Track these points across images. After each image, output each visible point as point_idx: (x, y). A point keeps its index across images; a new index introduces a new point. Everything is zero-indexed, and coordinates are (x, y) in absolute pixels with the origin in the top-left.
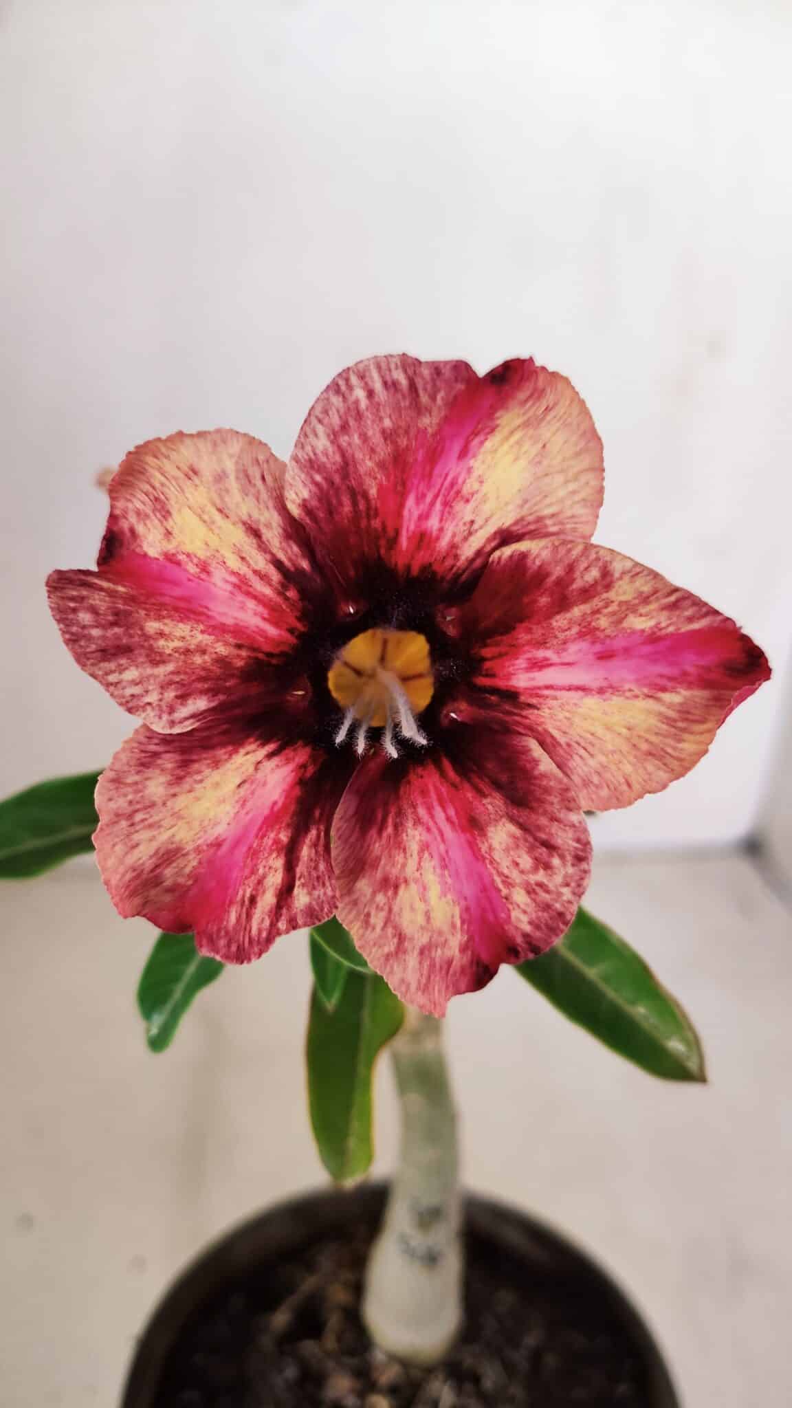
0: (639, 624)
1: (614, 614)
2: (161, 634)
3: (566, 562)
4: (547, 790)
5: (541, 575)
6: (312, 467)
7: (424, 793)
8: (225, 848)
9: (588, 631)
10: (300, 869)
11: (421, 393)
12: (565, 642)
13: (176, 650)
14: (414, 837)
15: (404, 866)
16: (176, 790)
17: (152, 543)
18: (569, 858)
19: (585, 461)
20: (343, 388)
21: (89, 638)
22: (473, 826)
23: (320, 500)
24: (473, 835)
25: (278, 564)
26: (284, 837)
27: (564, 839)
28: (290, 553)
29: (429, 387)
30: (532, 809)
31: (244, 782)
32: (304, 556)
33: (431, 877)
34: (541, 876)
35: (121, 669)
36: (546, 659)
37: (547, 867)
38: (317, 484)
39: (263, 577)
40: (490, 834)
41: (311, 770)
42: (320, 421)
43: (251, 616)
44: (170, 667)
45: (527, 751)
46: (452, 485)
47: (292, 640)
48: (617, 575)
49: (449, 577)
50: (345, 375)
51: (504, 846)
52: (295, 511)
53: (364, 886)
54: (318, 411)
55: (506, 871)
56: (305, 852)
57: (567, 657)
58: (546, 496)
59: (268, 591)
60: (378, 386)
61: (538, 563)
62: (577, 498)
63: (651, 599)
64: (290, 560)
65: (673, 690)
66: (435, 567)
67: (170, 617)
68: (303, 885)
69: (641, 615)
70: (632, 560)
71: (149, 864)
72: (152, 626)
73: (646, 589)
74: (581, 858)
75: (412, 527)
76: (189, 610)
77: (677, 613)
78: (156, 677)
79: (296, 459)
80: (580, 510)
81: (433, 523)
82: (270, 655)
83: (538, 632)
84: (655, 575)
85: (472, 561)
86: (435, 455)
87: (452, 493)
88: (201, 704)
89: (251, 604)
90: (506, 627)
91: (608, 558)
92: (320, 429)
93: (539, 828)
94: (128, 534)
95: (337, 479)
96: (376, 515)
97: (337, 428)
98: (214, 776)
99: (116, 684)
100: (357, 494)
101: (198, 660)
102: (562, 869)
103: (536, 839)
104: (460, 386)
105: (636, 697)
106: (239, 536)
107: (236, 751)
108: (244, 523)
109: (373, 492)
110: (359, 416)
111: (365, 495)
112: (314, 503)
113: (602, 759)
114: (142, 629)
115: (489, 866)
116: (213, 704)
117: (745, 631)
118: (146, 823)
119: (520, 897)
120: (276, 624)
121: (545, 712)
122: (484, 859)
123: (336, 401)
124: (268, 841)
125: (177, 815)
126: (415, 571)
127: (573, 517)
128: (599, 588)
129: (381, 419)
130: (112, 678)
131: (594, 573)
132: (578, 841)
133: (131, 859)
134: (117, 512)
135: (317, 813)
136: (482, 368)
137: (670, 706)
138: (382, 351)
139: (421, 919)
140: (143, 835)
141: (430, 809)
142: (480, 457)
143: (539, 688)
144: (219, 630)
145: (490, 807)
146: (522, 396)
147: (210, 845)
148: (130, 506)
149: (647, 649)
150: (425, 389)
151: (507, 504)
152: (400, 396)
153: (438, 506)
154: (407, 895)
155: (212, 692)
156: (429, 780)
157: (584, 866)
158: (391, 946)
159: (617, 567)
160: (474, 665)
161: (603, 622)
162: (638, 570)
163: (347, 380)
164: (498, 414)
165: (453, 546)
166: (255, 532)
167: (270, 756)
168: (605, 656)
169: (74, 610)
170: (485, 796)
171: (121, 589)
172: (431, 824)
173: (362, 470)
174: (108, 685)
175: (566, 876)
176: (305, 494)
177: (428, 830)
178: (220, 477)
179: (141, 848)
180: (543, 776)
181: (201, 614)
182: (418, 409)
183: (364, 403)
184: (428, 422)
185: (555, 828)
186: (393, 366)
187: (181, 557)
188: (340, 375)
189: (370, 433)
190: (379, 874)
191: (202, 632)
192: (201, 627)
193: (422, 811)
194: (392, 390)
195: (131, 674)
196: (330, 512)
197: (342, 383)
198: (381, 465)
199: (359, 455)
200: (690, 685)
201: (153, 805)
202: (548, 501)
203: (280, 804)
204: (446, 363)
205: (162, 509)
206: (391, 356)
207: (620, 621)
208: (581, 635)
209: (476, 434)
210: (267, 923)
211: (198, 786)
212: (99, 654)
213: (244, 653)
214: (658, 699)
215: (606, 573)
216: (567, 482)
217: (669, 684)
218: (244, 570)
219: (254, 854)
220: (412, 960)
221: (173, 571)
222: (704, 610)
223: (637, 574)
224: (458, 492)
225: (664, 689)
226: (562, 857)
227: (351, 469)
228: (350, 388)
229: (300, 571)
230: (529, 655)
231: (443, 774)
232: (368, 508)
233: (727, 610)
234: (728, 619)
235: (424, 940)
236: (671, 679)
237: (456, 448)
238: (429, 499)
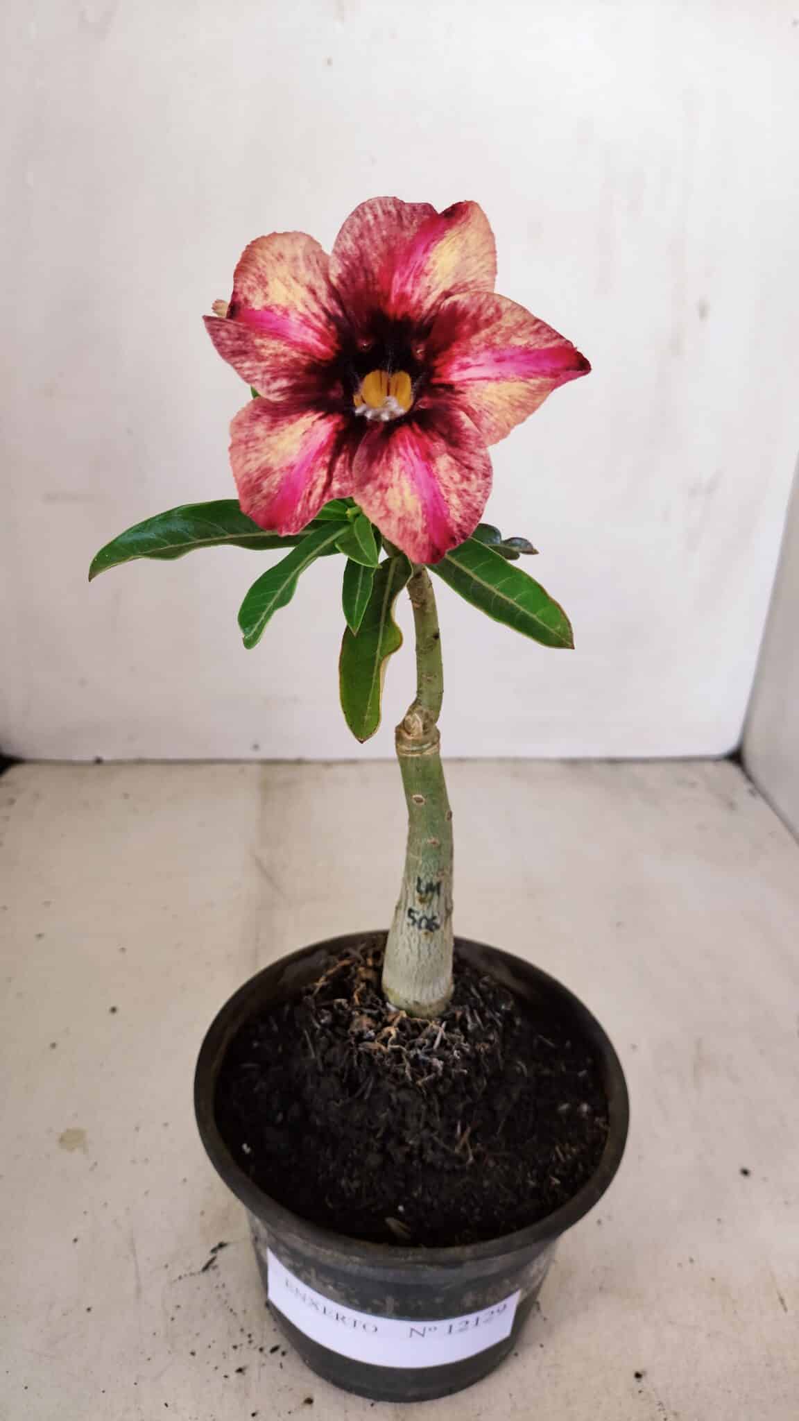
0: (519, 341)
1: (502, 335)
2: (263, 346)
3: (478, 305)
4: (468, 437)
5: (465, 313)
6: (343, 257)
7: (403, 440)
8: (296, 469)
9: (490, 346)
10: (336, 473)
11: (404, 218)
12: (478, 352)
13: (271, 355)
14: (396, 463)
15: (391, 478)
16: (270, 433)
17: (257, 303)
18: (480, 475)
19: (487, 249)
20: (361, 214)
21: (226, 346)
22: (428, 458)
23: (348, 274)
24: (429, 463)
25: (325, 310)
26: (327, 459)
27: (477, 464)
28: (331, 305)
29: (409, 216)
30: (461, 448)
31: (306, 432)
32: (339, 308)
33: (406, 483)
34: (465, 485)
35: (243, 362)
36: (468, 363)
37: (468, 479)
38: (346, 266)
39: (317, 317)
40: (437, 462)
41: (341, 428)
42: (348, 232)
43: (311, 338)
44: (267, 363)
45: (458, 417)
46: (420, 266)
47: (333, 354)
48: (504, 310)
49: (418, 320)
50: (362, 206)
51: (445, 468)
52: (334, 281)
53: (369, 488)
54: (347, 226)
55: (446, 483)
56: (339, 465)
57: (480, 361)
58: (467, 270)
59: (319, 325)
60: (380, 212)
61: (463, 306)
62: (484, 270)
63: (524, 326)
64: (332, 308)
65: (536, 378)
66: (410, 314)
67: (267, 337)
68: (337, 480)
69: (519, 337)
70: (511, 301)
71: (255, 475)
72: (258, 342)
73: (520, 319)
74: (487, 474)
75: (397, 290)
76: (278, 334)
77: (539, 336)
78: (260, 367)
79: (335, 252)
80: (487, 278)
81: (409, 288)
82: (320, 360)
83: (463, 345)
84: (524, 310)
85: (430, 310)
86: (410, 251)
87: (419, 272)
88: (283, 383)
89: (311, 332)
90: (447, 345)
91: (499, 301)
92: (348, 236)
93: (464, 458)
94: (243, 302)
95: (357, 263)
96: (378, 283)
97: (357, 236)
98: (291, 428)
99: (240, 368)
100: (367, 271)
101: (282, 360)
102: (476, 481)
103: (462, 464)
104: (426, 217)
105: (515, 381)
106: (303, 293)
107: (301, 416)
108: (307, 286)
109: (376, 270)
110: (369, 229)
111: (373, 273)
112: (344, 276)
113: (496, 416)
114: (253, 342)
115: (438, 481)
116: (290, 384)
117: (579, 350)
118: (254, 449)
119: (454, 500)
120: (324, 343)
121: (468, 395)
122: (434, 476)
123: (357, 221)
124: (319, 462)
125: (271, 447)
126: (399, 317)
127: (483, 282)
128: (495, 319)
129: (381, 230)
130: (238, 365)
131: (492, 311)
132: (485, 465)
133: (247, 467)
134: (237, 290)
135: (345, 447)
136: (440, 208)
137: (534, 385)
138: (382, 195)
139: (399, 503)
140: (253, 456)
141: (405, 448)
142: (435, 251)
143: (465, 380)
144: (294, 344)
145: (438, 447)
146: (460, 222)
147: (288, 468)
148: (245, 285)
149: (522, 358)
150: (406, 218)
151: (447, 275)
152: (391, 219)
153: (411, 279)
154: (392, 493)
155: (289, 377)
156: (406, 433)
157: (488, 479)
158: (383, 514)
159: (504, 306)
160: (431, 372)
161: (498, 340)
162: (514, 307)
163: (363, 210)
164: (446, 232)
165: (419, 302)
166: (313, 291)
167: (320, 418)
168: (499, 361)
169: (218, 330)
170: (435, 441)
171: (241, 324)
172: (406, 456)
173: (371, 258)
174: (236, 368)
175: (478, 485)
176: (340, 271)
177: (405, 459)
178: (295, 259)
179: (252, 463)
180: (467, 430)
181: (284, 336)
182: (401, 226)
183: (372, 222)
184: (408, 234)
185: (472, 457)
186: (388, 203)
187: (273, 307)
188: (359, 207)
189: (375, 238)
190: (378, 483)
191: (285, 345)
192: (284, 343)
193: (401, 450)
194: (387, 215)
195: (247, 364)
196: (353, 281)
197: (360, 211)
198: (381, 255)
199: (369, 250)
200: (545, 376)
201: (257, 439)
202: (469, 273)
203: (325, 443)
204: (419, 204)
205: (263, 282)
206: (387, 197)
207: (508, 339)
208: (487, 348)
209: (433, 241)
210: (318, 501)
211: (281, 433)
212: (230, 354)
213: (307, 357)
214: (528, 382)
215: (498, 310)
216: (478, 261)
217: (533, 375)
218: (307, 312)
219: (311, 470)
220: (394, 522)
221: (270, 316)
222: (554, 335)
223: (515, 309)
224: (422, 271)
225: (531, 377)
226: (476, 474)
227: (365, 258)
228: (365, 213)
229: (337, 316)
230: (458, 362)
231: (413, 429)
232: (374, 280)
233: (568, 337)
234: (568, 341)
235: (400, 514)
236: (535, 373)
237: (422, 247)
238: (407, 273)
